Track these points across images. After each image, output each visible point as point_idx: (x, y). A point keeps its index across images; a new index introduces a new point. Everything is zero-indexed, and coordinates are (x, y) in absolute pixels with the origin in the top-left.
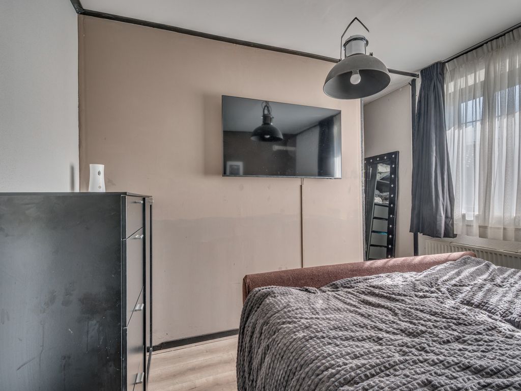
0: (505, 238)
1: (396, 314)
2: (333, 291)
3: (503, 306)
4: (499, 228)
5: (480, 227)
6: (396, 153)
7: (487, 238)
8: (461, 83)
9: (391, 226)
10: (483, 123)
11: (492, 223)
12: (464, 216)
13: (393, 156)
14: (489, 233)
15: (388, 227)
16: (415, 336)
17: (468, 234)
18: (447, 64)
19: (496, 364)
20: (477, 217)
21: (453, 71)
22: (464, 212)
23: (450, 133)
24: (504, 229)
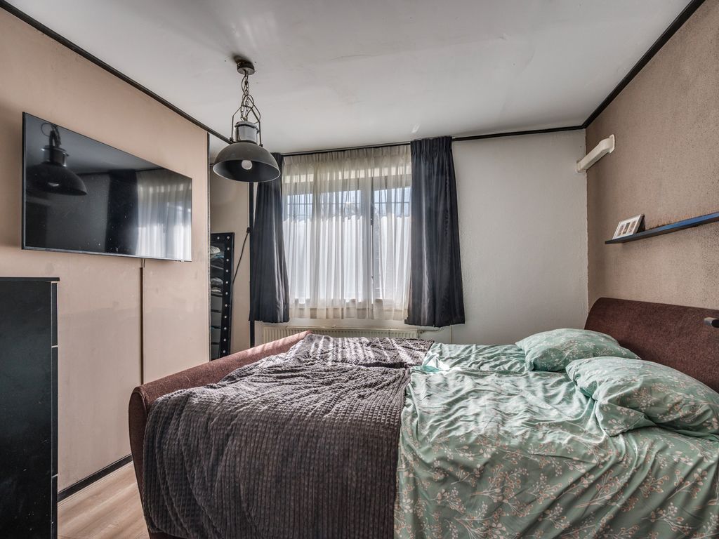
0: (327, 317)
1: (308, 378)
2: (232, 383)
3: (354, 358)
4: (323, 309)
5: (311, 309)
6: (232, 235)
7: (316, 318)
8: (296, 179)
9: (226, 317)
10: (312, 220)
11: (320, 306)
12: (297, 301)
13: (228, 238)
14: (318, 313)
15: (223, 318)
16: (330, 384)
17: (301, 316)
18: (284, 158)
19: (374, 381)
20: (308, 301)
21: (290, 165)
22: (296, 298)
23: (286, 224)
24: (327, 309)
